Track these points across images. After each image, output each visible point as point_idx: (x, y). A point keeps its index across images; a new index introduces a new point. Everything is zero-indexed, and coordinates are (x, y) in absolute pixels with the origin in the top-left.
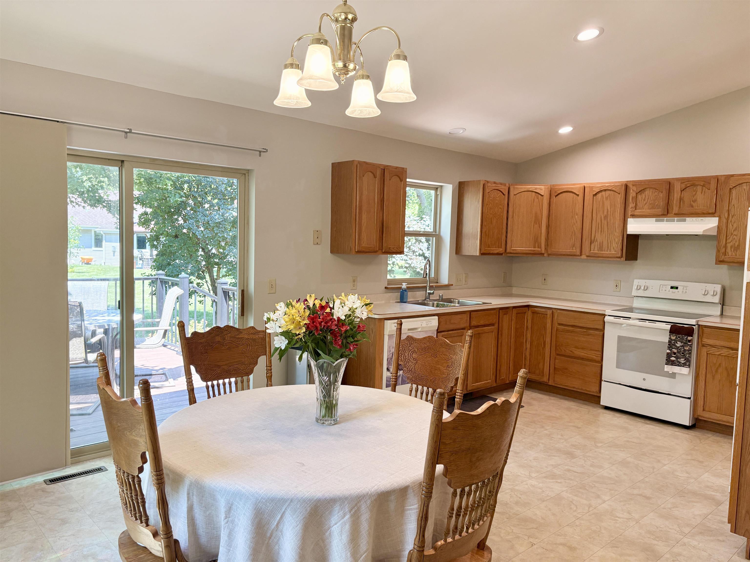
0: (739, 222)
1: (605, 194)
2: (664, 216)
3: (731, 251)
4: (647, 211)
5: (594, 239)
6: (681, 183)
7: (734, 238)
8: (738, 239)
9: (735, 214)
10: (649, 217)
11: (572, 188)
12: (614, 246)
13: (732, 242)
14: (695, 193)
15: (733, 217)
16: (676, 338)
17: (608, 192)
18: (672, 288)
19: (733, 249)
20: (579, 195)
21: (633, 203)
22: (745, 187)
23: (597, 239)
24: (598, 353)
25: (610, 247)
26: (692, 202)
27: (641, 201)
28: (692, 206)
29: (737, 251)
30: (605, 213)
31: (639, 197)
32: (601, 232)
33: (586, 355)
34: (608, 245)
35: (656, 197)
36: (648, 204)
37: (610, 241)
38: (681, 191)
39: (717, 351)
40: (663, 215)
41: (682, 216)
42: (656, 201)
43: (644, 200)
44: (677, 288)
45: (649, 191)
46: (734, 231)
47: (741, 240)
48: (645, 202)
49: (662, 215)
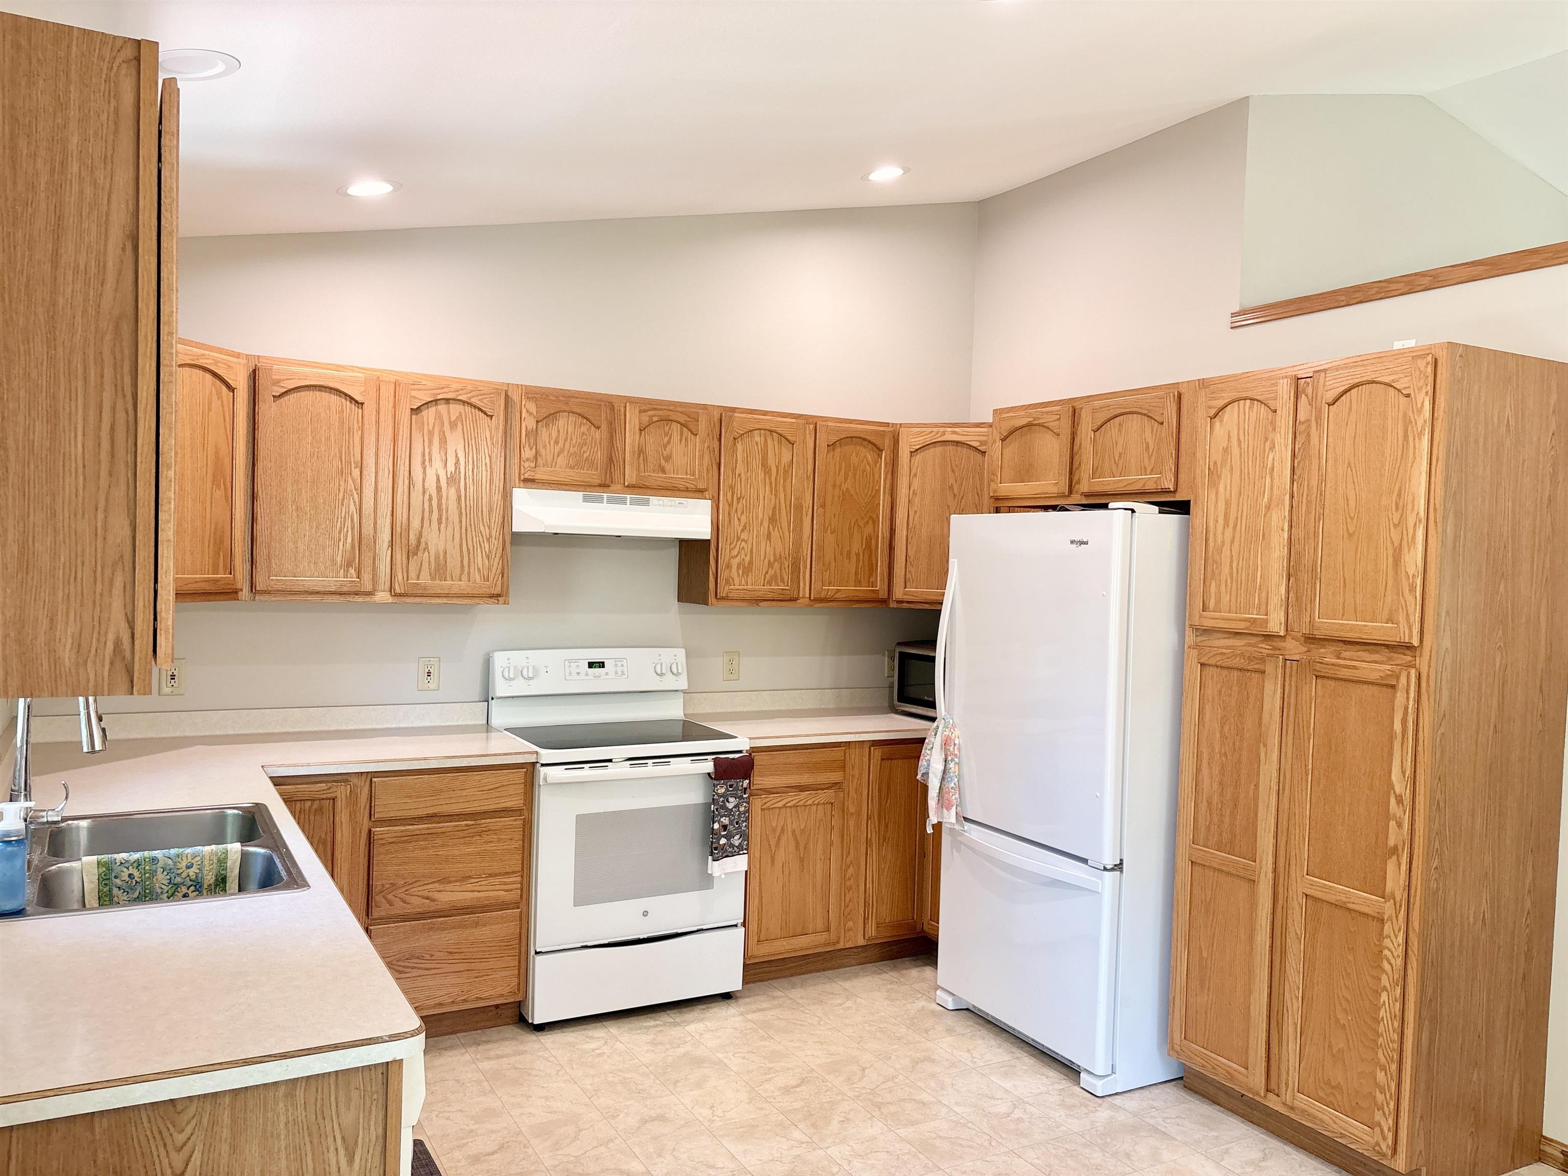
0: (750, 512)
1: (449, 412)
2: (601, 489)
3: (739, 575)
4: (561, 470)
5: (419, 542)
6: (640, 412)
7: (743, 548)
8: (749, 549)
9: (742, 496)
10: (566, 487)
11: (342, 381)
12: (480, 563)
13: (739, 556)
14: (666, 439)
15: (738, 500)
16: (727, 790)
17: (455, 409)
18: (591, 665)
19: (741, 572)
20: (362, 404)
21: (531, 449)
22: (757, 439)
23: (427, 544)
24: (511, 880)
25: (469, 566)
26: (662, 461)
27: (548, 445)
28: (663, 471)
29: (748, 576)
30: (451, 467)
31: (544, 433)
32: (440, 522)
33: (476, 894)
34: (462, 562)
35: (584, 437)
36: (566, 453)
37: (468, 550)
38: (640, 430)
39: (779, 799)
40: (604, 486)
41: (641, 490)
42: (585, 448)
43: (556, 442)
44: (602, 665)
45: (566, 419)
46: (742, 530)
47: (754, 551)
48: (557, 449)
49: (600, 486)
